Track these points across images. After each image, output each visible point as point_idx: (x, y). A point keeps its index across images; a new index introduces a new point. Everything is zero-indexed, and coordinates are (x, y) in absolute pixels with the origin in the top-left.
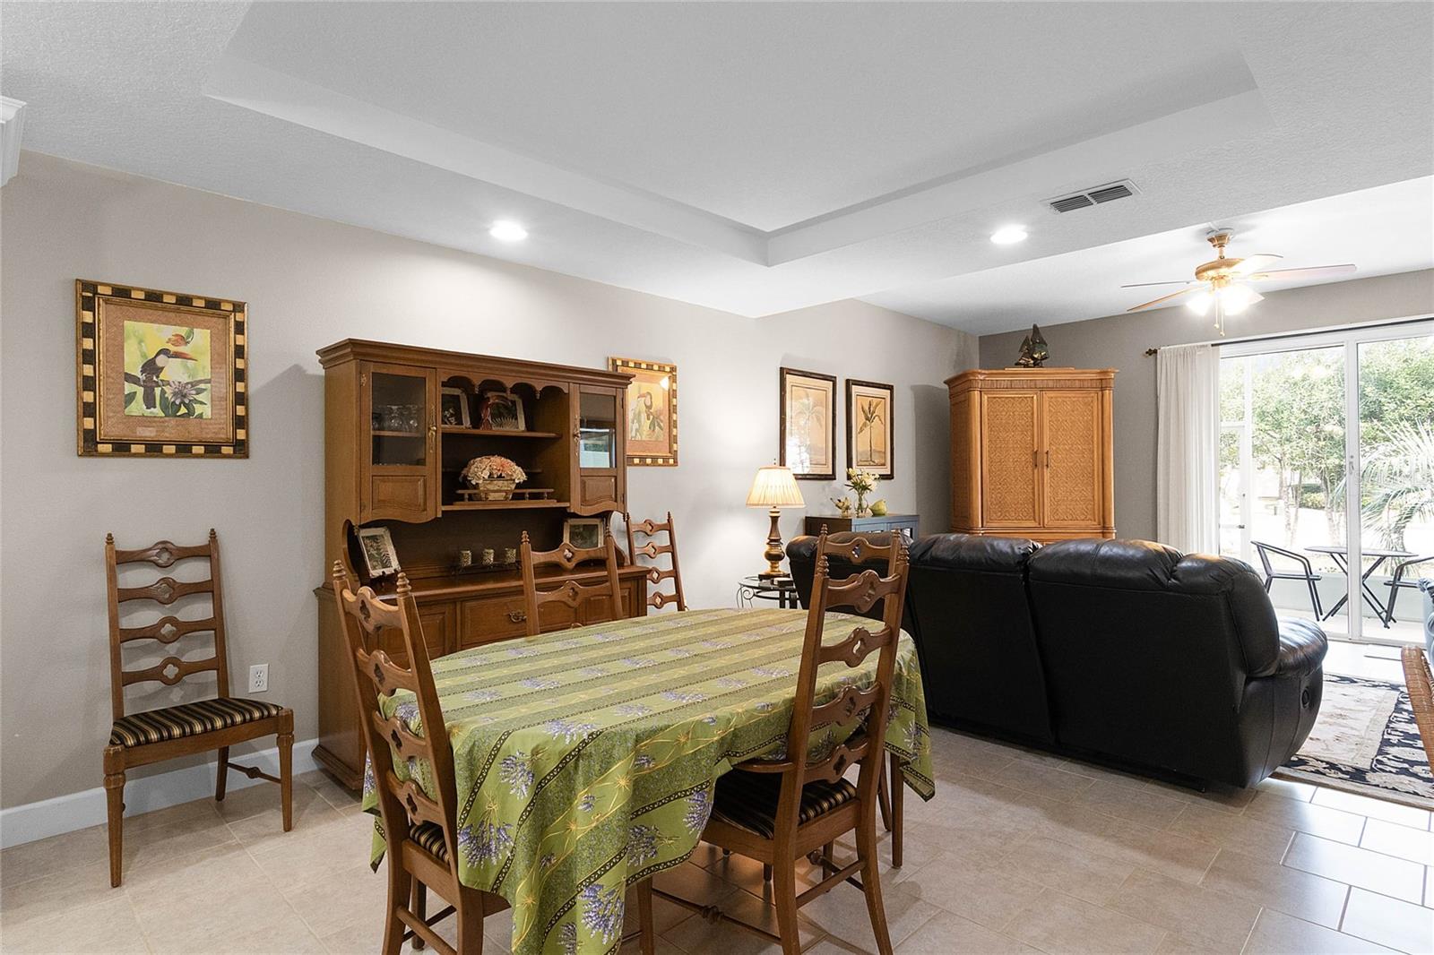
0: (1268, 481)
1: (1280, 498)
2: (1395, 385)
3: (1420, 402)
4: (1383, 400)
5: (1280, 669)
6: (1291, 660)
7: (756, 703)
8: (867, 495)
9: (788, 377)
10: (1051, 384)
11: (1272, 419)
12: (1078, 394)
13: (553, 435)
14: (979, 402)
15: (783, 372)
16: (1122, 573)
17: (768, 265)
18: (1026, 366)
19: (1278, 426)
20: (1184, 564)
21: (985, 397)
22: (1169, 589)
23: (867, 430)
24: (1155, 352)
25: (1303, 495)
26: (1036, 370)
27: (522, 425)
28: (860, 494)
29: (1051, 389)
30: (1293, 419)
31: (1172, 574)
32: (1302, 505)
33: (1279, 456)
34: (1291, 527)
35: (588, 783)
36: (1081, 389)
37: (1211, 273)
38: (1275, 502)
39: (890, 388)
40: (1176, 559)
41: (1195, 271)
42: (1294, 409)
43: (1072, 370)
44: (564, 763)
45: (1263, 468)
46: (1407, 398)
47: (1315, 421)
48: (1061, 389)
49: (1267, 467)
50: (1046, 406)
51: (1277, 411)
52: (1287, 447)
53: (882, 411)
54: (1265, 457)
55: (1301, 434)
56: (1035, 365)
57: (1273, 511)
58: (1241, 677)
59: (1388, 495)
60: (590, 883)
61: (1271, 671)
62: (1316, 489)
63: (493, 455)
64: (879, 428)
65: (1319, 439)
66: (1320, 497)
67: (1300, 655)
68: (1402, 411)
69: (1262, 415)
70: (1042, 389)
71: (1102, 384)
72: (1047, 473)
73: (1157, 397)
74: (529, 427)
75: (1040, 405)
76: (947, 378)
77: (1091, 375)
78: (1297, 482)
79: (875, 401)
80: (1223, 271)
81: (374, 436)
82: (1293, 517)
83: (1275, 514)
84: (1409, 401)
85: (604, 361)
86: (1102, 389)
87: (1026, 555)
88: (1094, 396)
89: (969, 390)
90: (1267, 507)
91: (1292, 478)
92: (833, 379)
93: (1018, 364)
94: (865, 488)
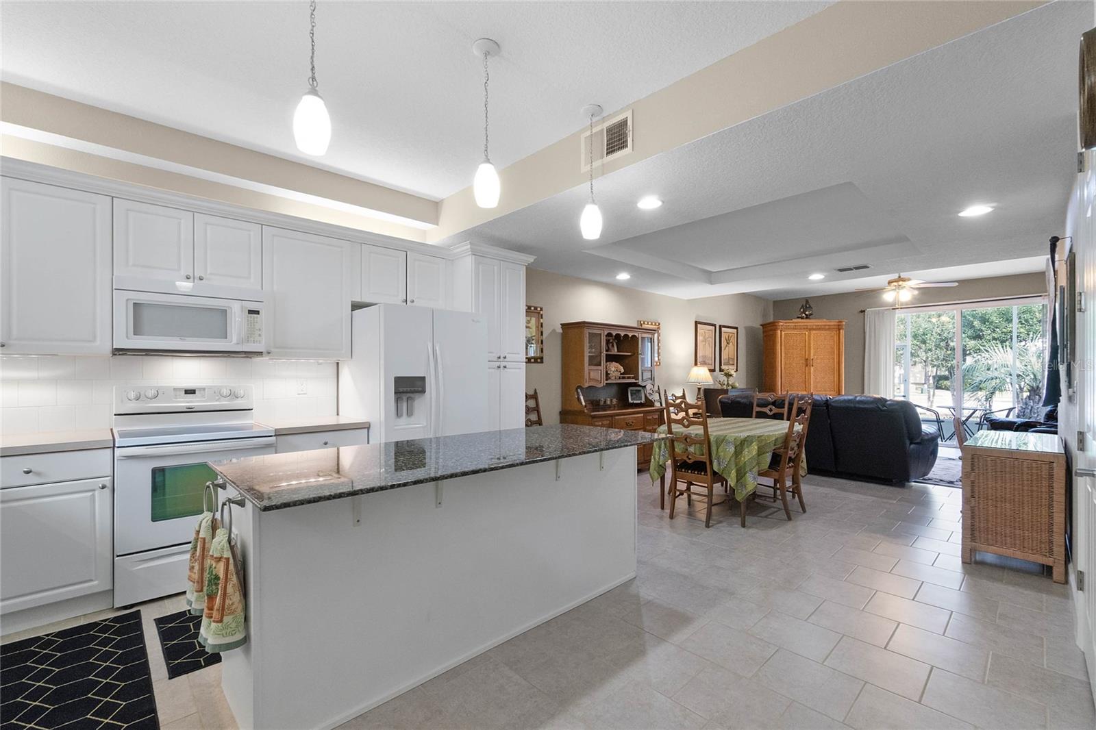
0: (918, 373)
1: (925, 383)
2: (990, 321)
3: (1004, 330)
4: (983, 329)
5: (922, 440)
6: (926, 438)
7: (780, 432)
8: (731, 378)
9: (699, 325)
10: (814, 327)
11: (920, 338)
12: (827, 332)
13: (630, 354)
14: (780, 335)
15: (696, 323)
16: (866, 406)
17: (712, 284)
18: (802, 318)
19: (924, 342)
20: (888, 403)
21: (783, 333)
22: (884, 411)
23: (727, 348)
24: (864, 311)
25: (939, 383)
26: (808, 320)
27: (616, 350)
28: (728, 378)
29: (814, 329)
30: (932, 338)
31: (884, 406)
32: (937, 388)
33: (924, 359)
34: (931, 399)
35: (747, 447)
36: (829, 329)
37: (895, 284)
38: (922, 387)
39: (737, 328)
40: (885, 400)
41: (887, 282)
42: (934, 333)
43: (825, 320)
44: (741, 443)
45: (915, 365)
46: (997, 328)
47: (946, 340)
48: (819, 329)
49: (917, 364)
50: (812, 337)
51: (924, 334)
52: (930, 354)
53: (733, 340)
54: (917, 359)
55: (937, 346)
56: (807, 318)
57: (920, 392)
58: (908, 442)
59: (981, 381)
60: (750, 470)
61: (918, 441)
62: (946, 378)
63: (612, 361)
64: (732, 347)
65: (947, 350)
66: (947, 383)
67: (930, 436)
68: (994, 335)
69: (915, 336)
70: (810, 330)
71: (839, 328)
72: (812, 369)
73: (864, 333)
74: (618, 351)
75: (809, 336)
76: (761, 323)
77: (833, 323)
78: (934, 374)
79: (730, 335)
80: (901, 283)
81: (589, 356)
82: (932, 393)
83: (922, 393)
84: (998, 330)
85: (636, 322)
86: (839, 329)
87: (827, 400)
88: (834, 333)
89: (775, 330)
90: (917, 389)
91: (932, 371)
92: (715, 325)
93: (798, 317)
94: (731, 375)
